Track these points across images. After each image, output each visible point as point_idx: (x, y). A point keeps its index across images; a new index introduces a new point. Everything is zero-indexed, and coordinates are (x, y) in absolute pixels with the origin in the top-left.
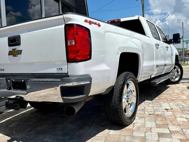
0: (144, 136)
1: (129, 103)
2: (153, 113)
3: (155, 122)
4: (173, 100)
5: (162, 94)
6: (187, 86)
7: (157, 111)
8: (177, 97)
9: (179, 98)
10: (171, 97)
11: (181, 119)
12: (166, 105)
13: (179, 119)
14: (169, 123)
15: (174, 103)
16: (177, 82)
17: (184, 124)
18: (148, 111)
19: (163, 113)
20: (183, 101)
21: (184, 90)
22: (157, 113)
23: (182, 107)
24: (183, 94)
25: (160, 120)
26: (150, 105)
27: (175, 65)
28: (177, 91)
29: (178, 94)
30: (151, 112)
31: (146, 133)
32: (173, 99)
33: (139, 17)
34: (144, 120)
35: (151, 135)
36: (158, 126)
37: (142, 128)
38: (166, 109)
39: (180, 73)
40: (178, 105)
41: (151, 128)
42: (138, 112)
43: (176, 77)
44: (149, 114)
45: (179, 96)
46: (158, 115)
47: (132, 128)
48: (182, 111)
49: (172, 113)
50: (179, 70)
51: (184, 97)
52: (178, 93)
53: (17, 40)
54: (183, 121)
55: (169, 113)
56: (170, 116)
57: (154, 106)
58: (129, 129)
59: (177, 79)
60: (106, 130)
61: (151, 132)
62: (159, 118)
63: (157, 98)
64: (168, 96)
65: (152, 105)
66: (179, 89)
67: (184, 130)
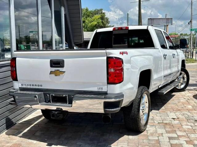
0: (158, 139)
1: (143, 113)
2: (161, 122)
3: (165, 129)
4: (179, 110)
5: (168, 103)
6: (194, 94)
7: (165, 120)
8: (183, 106)
9: (184, 108)
10: (177, 107)
11: (186, 126)
12: (172, 115)
13: (184, 127)
14: (177, 130)
15: (180, 113)
16: (183, 90)
17: (189, 131)
18: (157, 120)
19: (170, 122)
20: (189, 110)
21: (190, 99)
22: (165, 122)
23: (187, 116)
24: (189, 104)
25: (168, 127)
26: (158, 115)
27: (181, 71)
28: (182, 100)
29: (183, 104)
30: (160, 121)
31: (159, 137)
32: (179, 108)
33: (148, 27)
34: (155, 128)
35: (163, 139)
36: (168, 132)
37: (155, 134)
38: (173, 118)
39: (186, 80)
40: (183, 115)
41: (162, 134)
42: (149, 121)
43: (182, 84)
44: (159, 123)
45: (185, 105)
46: (166, 123)
47: (146, 134)
48: (187, 120)
49: (178, 121)
50: (185, 76)
51: (190, 107)
52: (183, 102)
53: (61, 63)
54: (188, 128)
55: (176, 122)
56: (177, 124)
57: (162, 116)
58: (144, 135)
59: (182, 86)
60: (125, 136)
61: (163, 136)
62: (168, 126)
63: (163, 108)
64: (174, 105)
65: (160, 115)
66: (185, 98)
67: (189, 135)
